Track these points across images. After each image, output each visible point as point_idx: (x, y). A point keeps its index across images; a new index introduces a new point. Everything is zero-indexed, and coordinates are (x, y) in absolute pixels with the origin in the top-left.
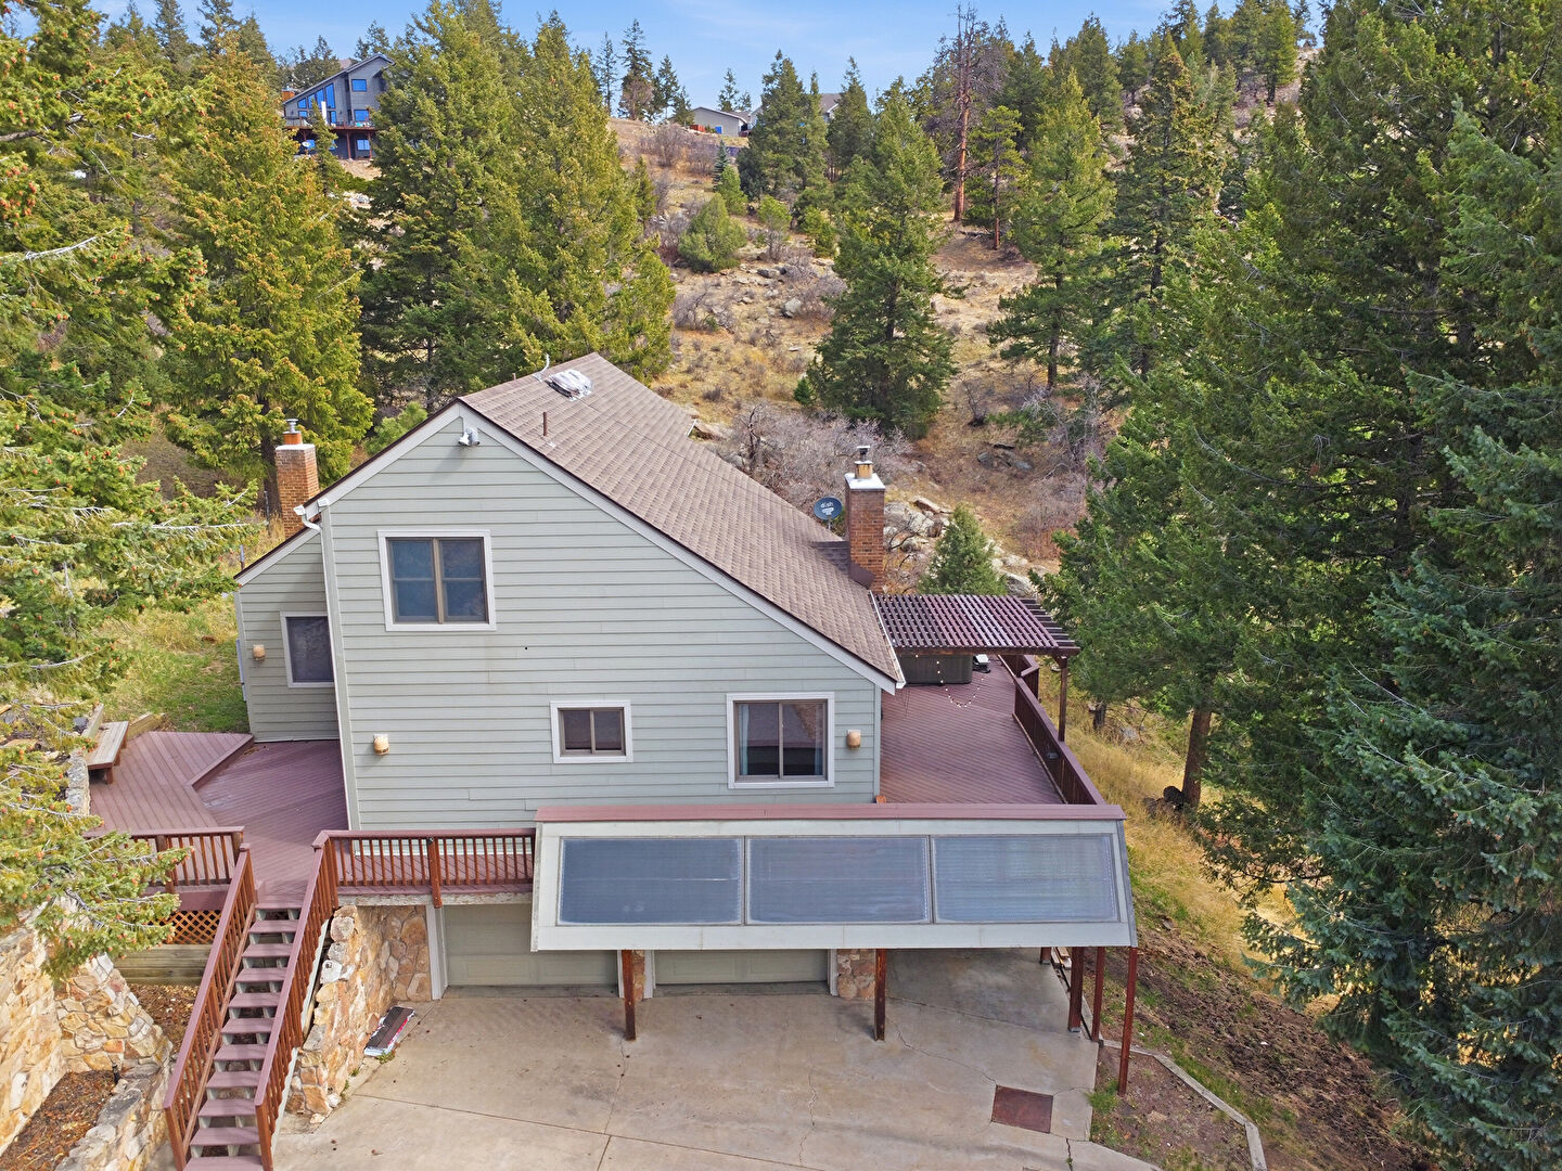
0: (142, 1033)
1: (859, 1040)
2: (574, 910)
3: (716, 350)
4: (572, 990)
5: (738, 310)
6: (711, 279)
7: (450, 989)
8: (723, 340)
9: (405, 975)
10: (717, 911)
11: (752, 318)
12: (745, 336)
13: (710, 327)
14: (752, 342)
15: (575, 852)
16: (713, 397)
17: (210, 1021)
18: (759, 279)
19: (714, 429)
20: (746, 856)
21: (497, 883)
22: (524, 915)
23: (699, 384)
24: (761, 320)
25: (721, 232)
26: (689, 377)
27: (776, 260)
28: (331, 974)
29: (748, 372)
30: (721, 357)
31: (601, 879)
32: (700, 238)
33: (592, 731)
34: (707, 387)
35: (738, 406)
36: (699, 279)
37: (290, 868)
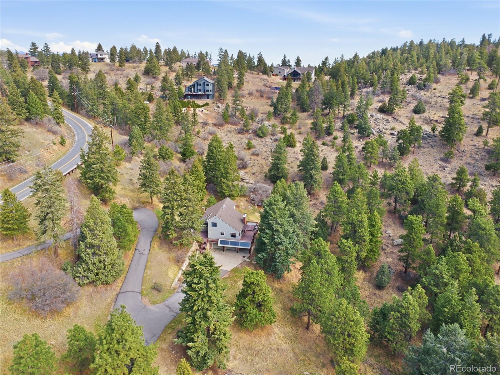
0: (198, 248)
1: (236, 253)
2: (221, 243)
4: (220, 248)
5: (264, 149)
6: (263, 140)
7: (214, 247)
8: (259, 158)
9: (211, 247)
10: (228, 244)
11: (266, 152)
12: (263, 157)
13: (258, 155)
15: (221, 241)
16: (254, 174)
17: (202, 247)
18: (270, 140)
20: (230, 242)
21: (216, 242)
25: (264, 130)
27: (274, 136)
28: (207, 246)
29: (261, 166)
30: (258, 162)
31: (222, 242)
32: (260, 131)
33: (222, 234)
34: (254, 171)
35: (257, 176)
36: (259, 139)
37: (205, 240)
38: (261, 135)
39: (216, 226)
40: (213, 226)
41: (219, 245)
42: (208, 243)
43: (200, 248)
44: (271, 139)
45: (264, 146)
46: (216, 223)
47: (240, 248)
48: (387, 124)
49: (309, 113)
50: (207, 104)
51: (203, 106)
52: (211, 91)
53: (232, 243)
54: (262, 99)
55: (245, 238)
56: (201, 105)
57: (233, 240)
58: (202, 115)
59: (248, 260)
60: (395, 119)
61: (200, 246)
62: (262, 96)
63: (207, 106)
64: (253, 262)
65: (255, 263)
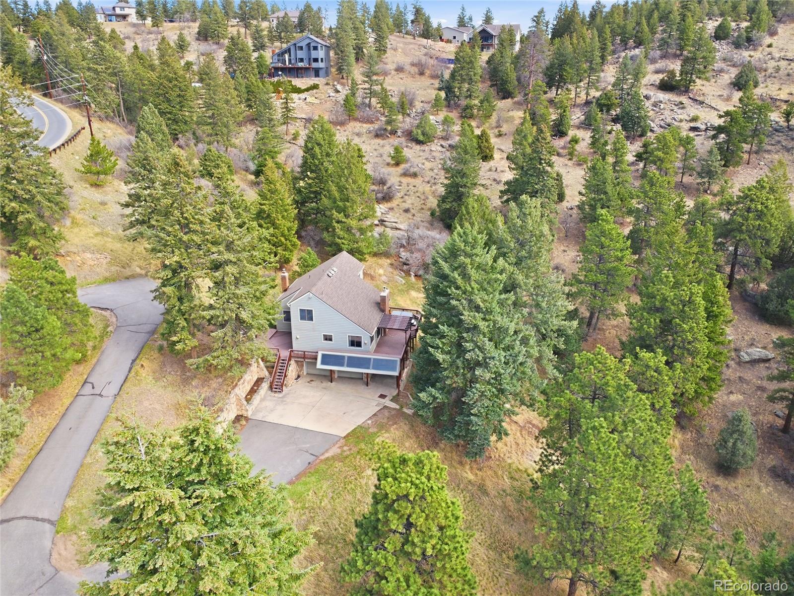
1: (364, 387)
2: (323, 363)
3: (414, 186)
4: (325, 376)
5: (428, 165)
6: (423, 147)
7: (307, 373)
8: (418, 181)
9: (300, 371)
10: (342, 365)
11: (432, 170)
12: (427, 179)
13: (415, 175)
14: (428, 182)
15: (323, 355)
16: (407, 211)
17: (275, 373)
18: (440, 148)
19: (401, 227)
20: (346, 358)
21: (313, 359)
22: (315, 364)
23: (404, 204)
24: (435, 171)
25: (427, 129)
26: (402, 200)
27: (448, 139)
28: (290, 369)
29: (423, 197)
30: (416, 189)
31: (326, 359)
32: (419, 131)
33: (328, 338)
34: (406, 206)
35: (414, 215)
36: (418, 147)
37: (285, 354)
38: (421, 138)
39: (310, 318)
40: (302, 318)
41: (319, 365)
42: (292, 362)
43: (270, 373)
44: (442, 146)
45: (426, 159)
46: (310, 312)
47: (374, 375)
48: (680, 111)
49: (516, 99)
50: (315, 87)
51: (307, 90)
52: (322, 59)
53: (353, 362)
54: (423, 78)
55: (385, 349)
56: (303, 88)
57: (355, 353)
58: (305, 107)
59: (394, 405)
60: (696, 100)
61: (270, 368)
62: (422, 74)
63: (315, 91)
64: (405, 410)
65: (410, 412)
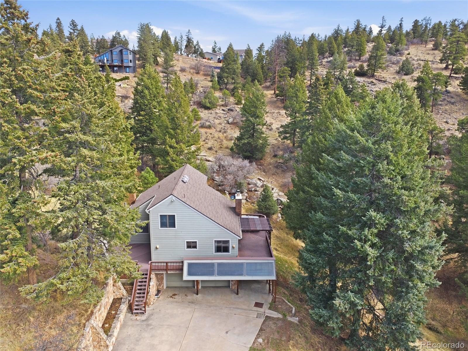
0: (125, 293)
1: (234, 296)
2: (190, 274)
3: (211, 134)
4: (187, 287)
5: (217, 121)
6: (210, 111)
7: (167, 287)
8: (212, 131)
9: (160, 285)
10: (212, 274)
11: (220, 124)
12: (218, 130)
13: (209, 127)
14: (220, 131)
15: (190, 265)
16: (210, 149)
17: (135, 291)
18: (222, 112)
19: (210, 159)
20: (216, 267)
21: (176, 270)
22: (182, 275)
23: (207, 145)
24: (223, 124)
25: (212, 99)
26: (204, 143)
27: (227, 106)
28: (151, 284)
29: (219, 140)
30: (212, 136)
31: (193, 269)
32: (207, 100)
33: (191, 245)
34: (209, 146)
35: (216, 152)
36: (206, 111)
37: (146, 266)
38: (208, 105)
39: (173, 225)
40: (163, 225)
42: (153, 276)
43: (129, 292)
44: (223, 110)
45: (215, 118)
46: (172, 217)
50: (127, 78)
53: (223, 269)
55: (247, 253)
56: (118, 79)
57: (223, 259)
59: (275, 315)
61: (129, 286)
65: (295, 320)
